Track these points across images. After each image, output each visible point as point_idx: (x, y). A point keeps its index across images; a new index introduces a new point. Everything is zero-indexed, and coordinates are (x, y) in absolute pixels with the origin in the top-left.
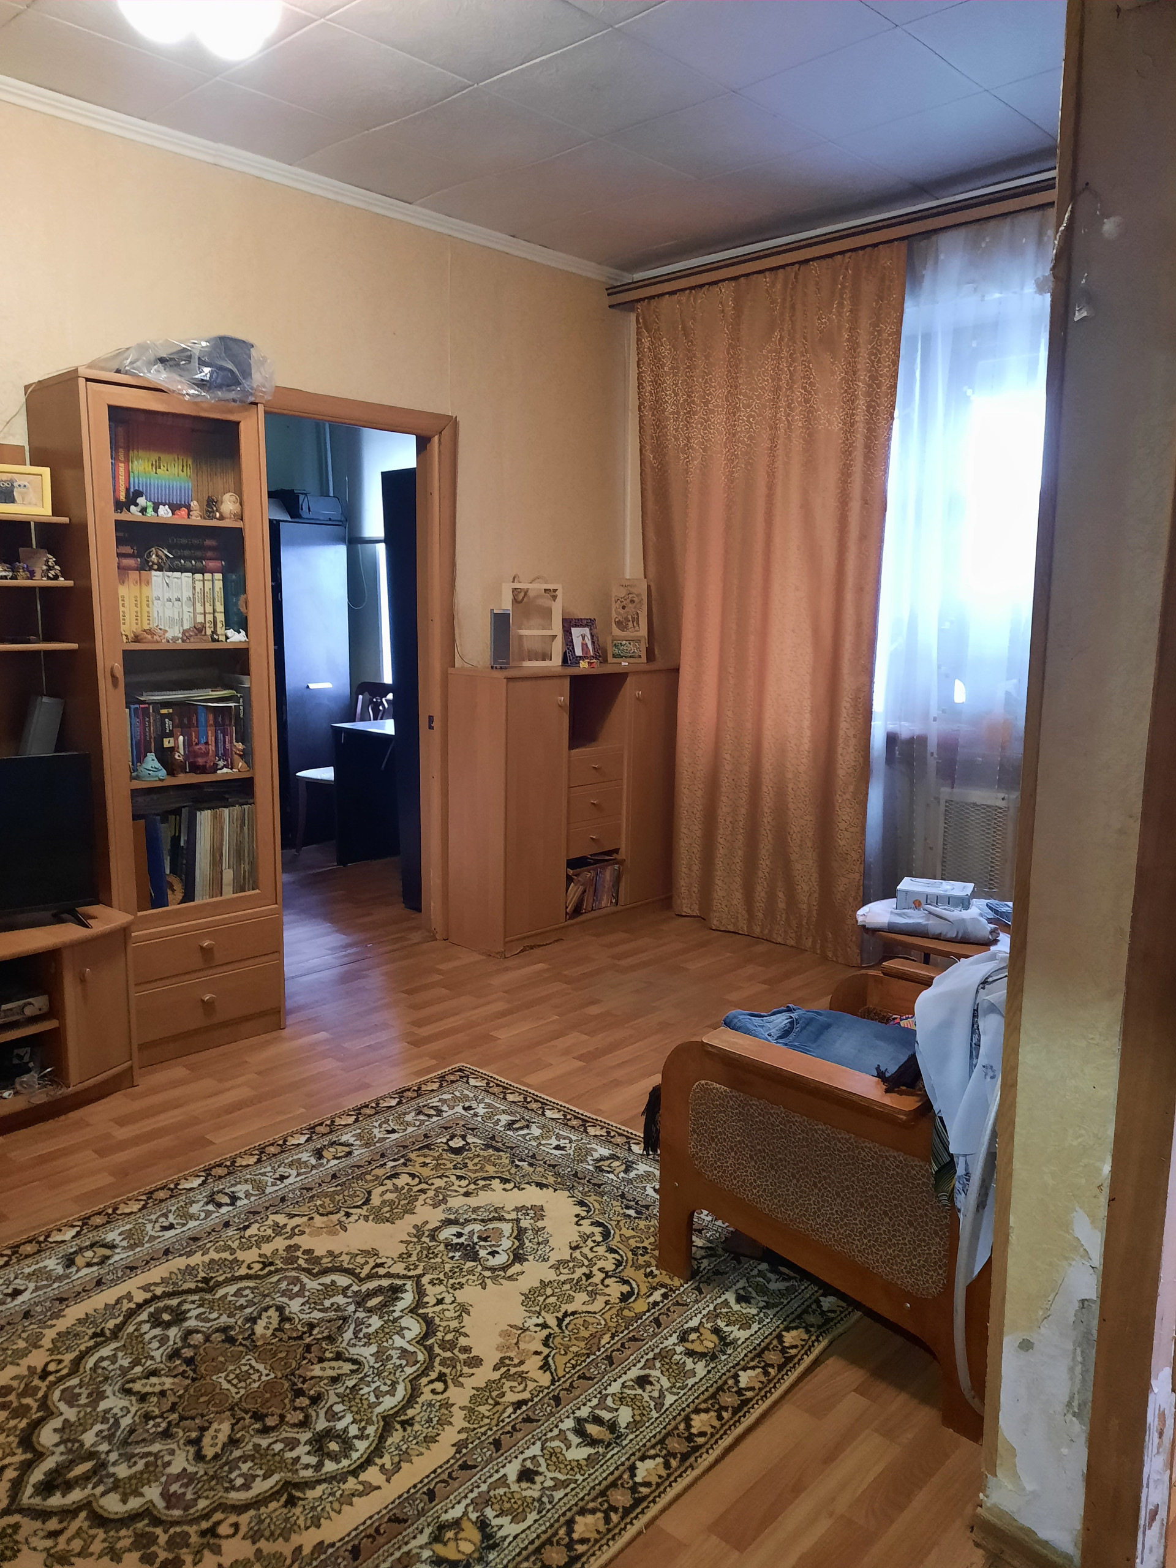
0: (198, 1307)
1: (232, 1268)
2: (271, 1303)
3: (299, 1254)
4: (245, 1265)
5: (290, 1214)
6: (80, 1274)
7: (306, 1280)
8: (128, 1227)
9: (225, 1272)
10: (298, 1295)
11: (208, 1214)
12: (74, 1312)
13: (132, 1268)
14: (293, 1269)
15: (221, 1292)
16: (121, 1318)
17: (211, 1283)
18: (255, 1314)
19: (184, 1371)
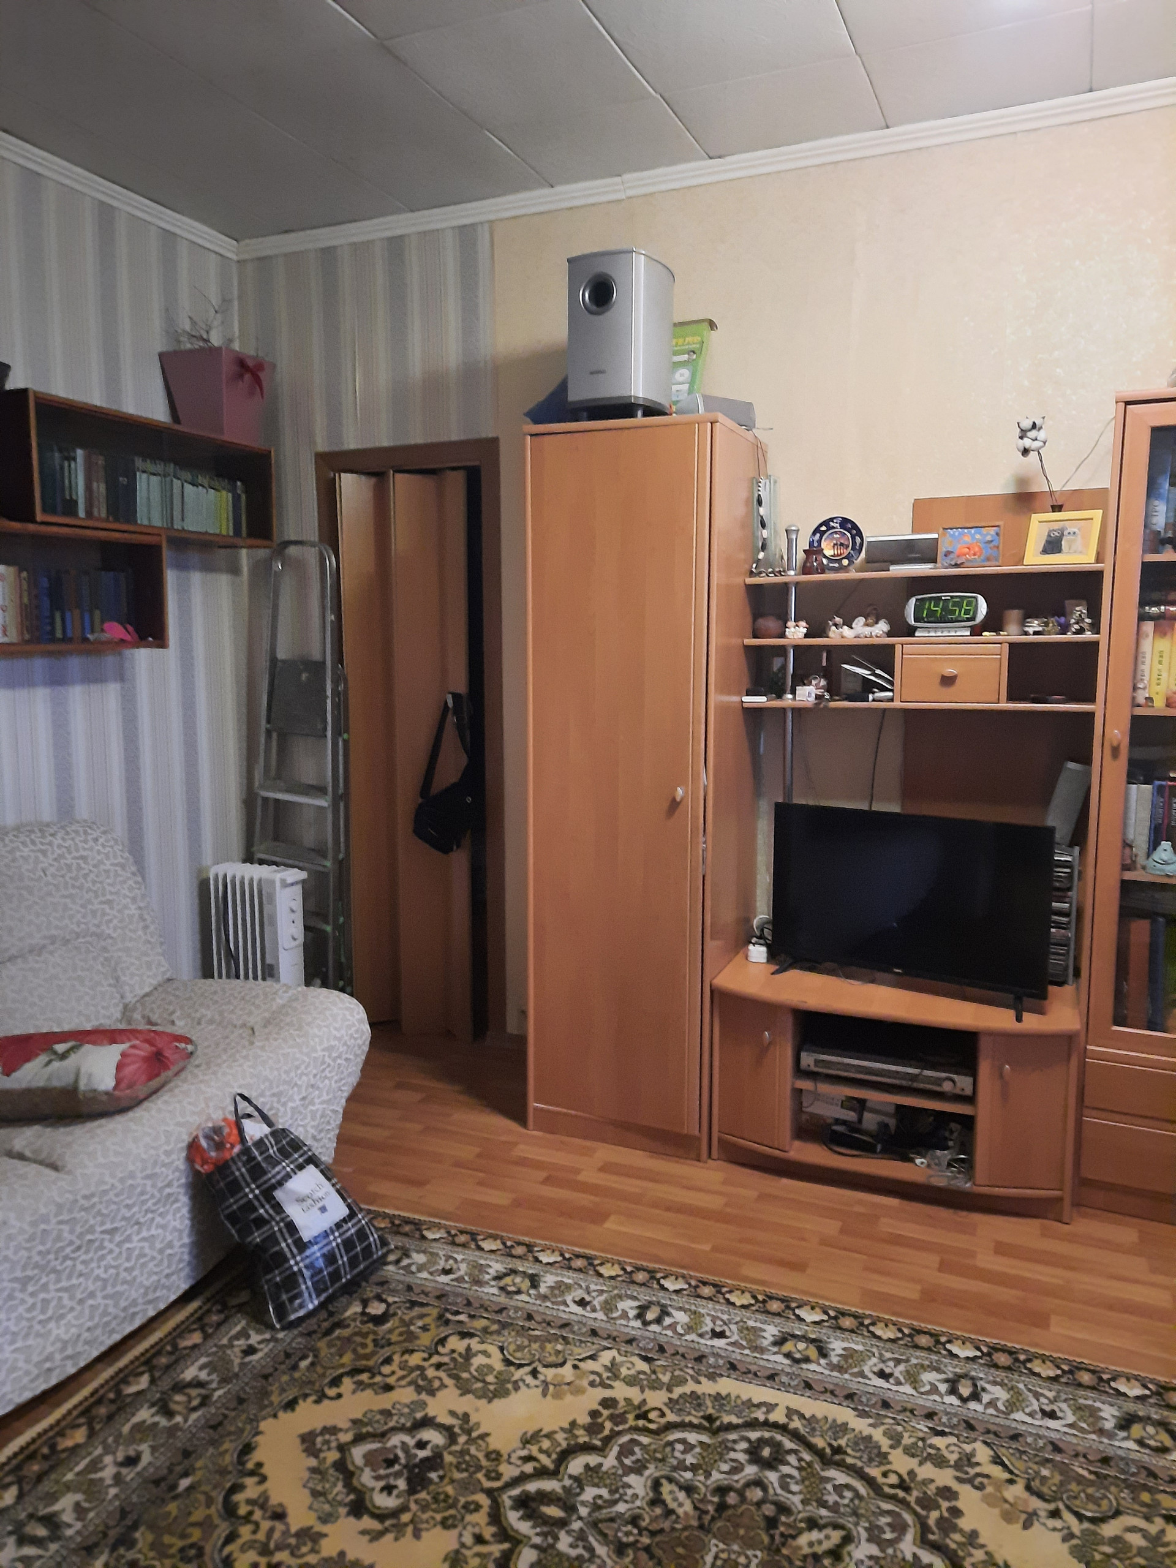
0: (797, 1468)
1: (871, 1460)
2: (850, 1526)
3: (945, 1505)
4: (884, 1468)
5: (999, 1457)
6: (773, 1358)
7: (909, 1537)
8: (860, 1348)
9: (860, 1458)
10: (882, 1544)
11: (934, 1390)
12: (726, 1385)
13: (808, 1386)
14: (915, 1513)
15: (832, 1473)
16: (740, 1421)
17: (837, 1457)
18: (822, 1522)
19: (706, 1512)
